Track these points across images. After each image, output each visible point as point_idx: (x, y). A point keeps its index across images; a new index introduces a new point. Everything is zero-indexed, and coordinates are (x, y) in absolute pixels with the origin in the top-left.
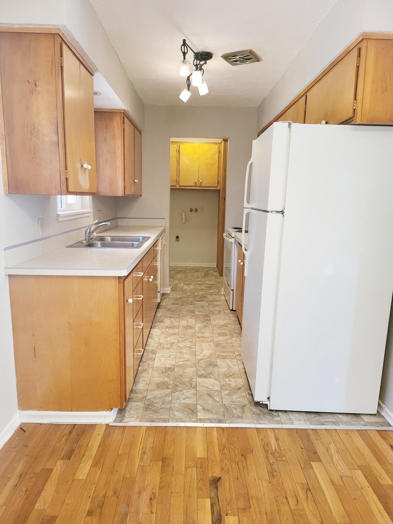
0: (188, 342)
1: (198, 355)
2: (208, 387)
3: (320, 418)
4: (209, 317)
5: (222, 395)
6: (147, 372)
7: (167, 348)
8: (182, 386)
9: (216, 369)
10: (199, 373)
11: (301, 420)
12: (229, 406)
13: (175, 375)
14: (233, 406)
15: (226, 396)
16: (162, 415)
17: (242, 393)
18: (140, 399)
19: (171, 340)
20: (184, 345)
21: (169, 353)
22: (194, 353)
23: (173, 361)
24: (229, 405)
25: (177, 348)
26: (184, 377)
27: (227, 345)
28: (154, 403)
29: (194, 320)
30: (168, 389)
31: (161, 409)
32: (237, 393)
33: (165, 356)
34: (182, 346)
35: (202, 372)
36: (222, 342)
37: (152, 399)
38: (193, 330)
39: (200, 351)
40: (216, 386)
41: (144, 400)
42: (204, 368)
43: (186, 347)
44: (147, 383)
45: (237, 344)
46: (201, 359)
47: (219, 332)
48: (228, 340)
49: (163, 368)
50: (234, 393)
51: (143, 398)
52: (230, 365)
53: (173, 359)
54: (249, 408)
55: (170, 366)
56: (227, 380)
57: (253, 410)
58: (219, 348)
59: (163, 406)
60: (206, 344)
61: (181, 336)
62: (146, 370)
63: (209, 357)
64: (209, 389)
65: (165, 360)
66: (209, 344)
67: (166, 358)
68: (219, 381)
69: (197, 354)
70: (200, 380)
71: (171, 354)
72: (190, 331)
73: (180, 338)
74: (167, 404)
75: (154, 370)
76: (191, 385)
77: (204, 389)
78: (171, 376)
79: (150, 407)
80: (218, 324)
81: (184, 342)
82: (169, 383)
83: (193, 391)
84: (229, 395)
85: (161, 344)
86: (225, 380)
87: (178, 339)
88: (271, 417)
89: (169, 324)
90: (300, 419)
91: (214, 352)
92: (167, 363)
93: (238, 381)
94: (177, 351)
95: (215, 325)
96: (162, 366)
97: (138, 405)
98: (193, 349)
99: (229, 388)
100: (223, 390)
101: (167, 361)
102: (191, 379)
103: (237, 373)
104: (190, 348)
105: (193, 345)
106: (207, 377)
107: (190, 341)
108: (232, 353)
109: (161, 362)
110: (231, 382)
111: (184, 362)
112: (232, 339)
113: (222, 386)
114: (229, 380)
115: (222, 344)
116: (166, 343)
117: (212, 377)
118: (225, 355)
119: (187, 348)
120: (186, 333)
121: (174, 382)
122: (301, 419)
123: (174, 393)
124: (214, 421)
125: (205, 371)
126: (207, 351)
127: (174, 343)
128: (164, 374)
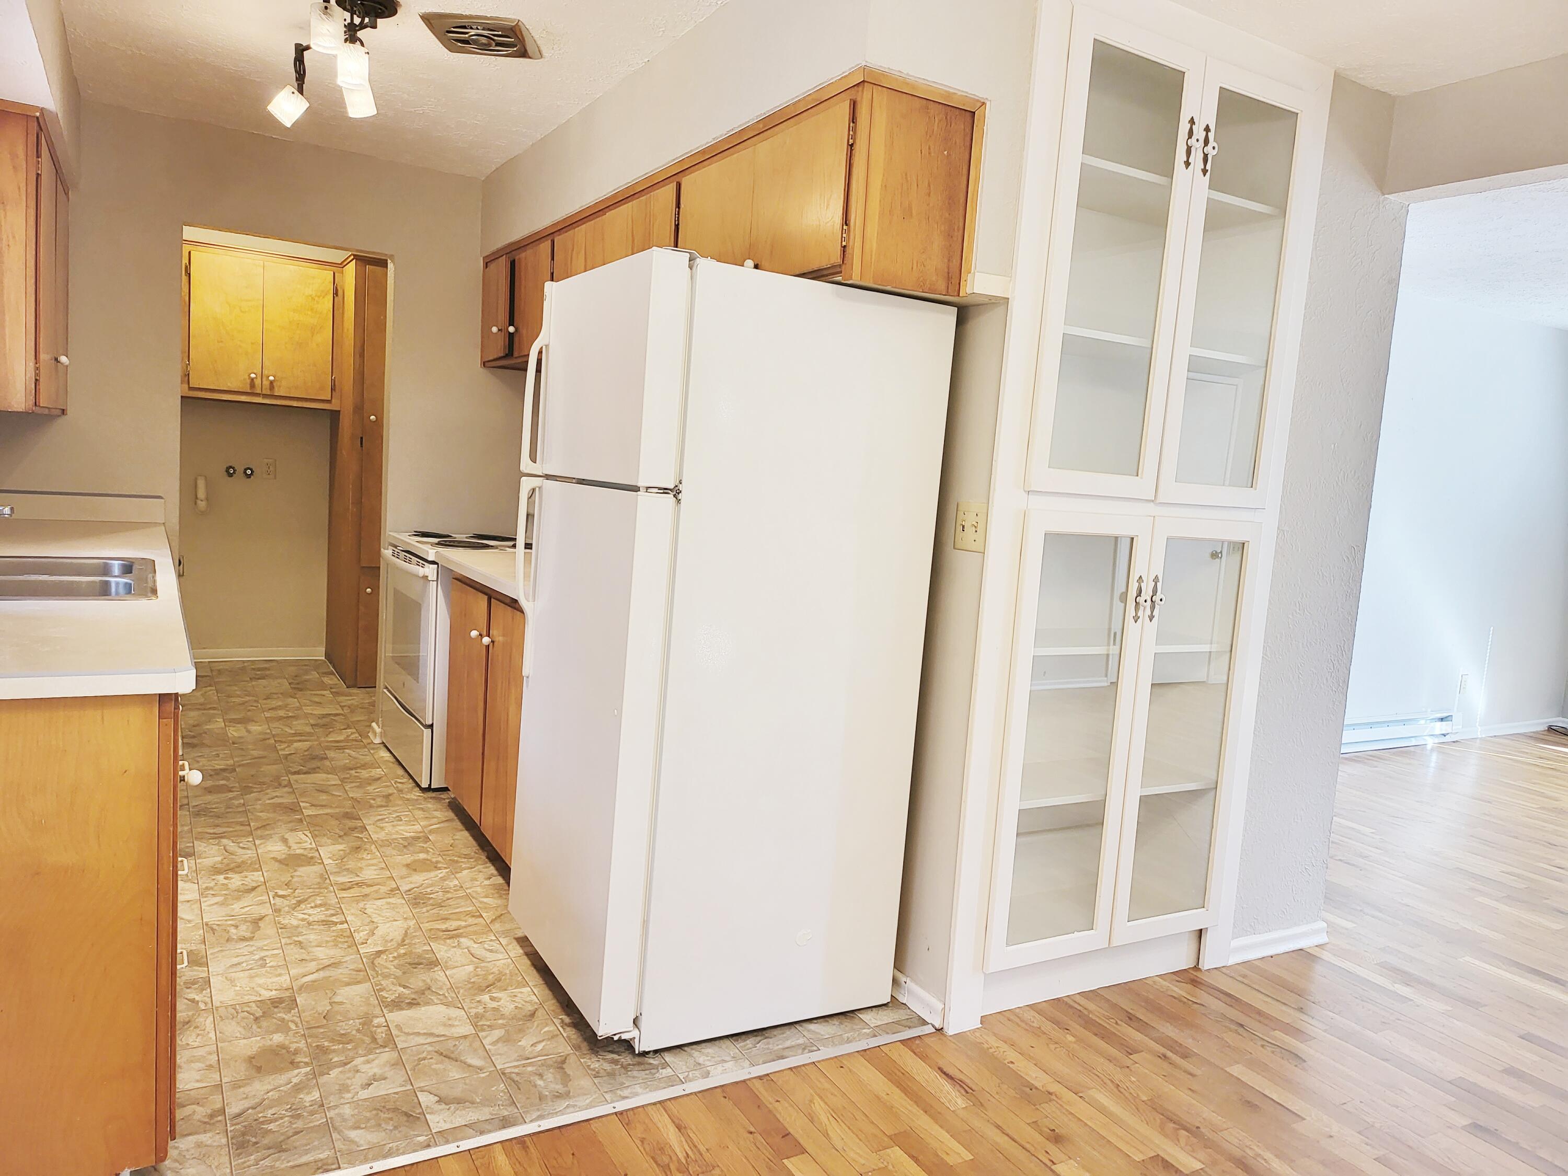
0: (312, 907)
1: (363, 943)
2: (432, 1031)
3: (768, 1043)
4: (357, 819)
5: (486, 1046)
6: (196, 1027)
7: (244, 939)
8: (343, 1048)
9: (439, 974)
10: (387, 996)
11: (725, 1061)
12: (517, 1074)
13: (306, 1019)
14: (529, 1069)
15: (500, 1045)
16: (307, 1152)
17: (545, 1027)
18: (205, 1123)
19: (246, 909)
20: (303, 920)
21: (255, 955)
22: (348, 937)
23: (280, 975)
24: (516, 1070)
25: (280, 931)
26: (339, 1017)
27: (449, 895)
28: (262, 1123)
30: (298, 1068)
31: (297, 1133)
32: (528, 1028)
33: (244, 965)
34: (295, 922)
35: (393, 991)
36: (429, 890)
37: (250, 1111)
38: (317, 868)
39: (367, 928)
40: (457, 1026)
41: (220, 1121)
42: (396, 977)
43: (309, 924)
44: (211, 1066)
45: (479, 889)
46: (379, 953)
47: (409, 861)
48: (445, 880)
49: (253, 1005)
50: (521, 1031)
51: (212, 1116)
52: (478, 953)
53: (279, 971)
54: (578, 1063)
55: (274, 993)
56: (486, 998)
57: (592, 1067)
58: (424, 910)
59: (299, 1124)
60: (379, 903)
61: (281, 893)
62: (187, 1023)
63: (403, 940)
64: (438, 1036)
65: (251, 977)
66: (388, 903)
67: (251, 969)
68: (460, 1005)
69: (361, 941)
70: (395, 1017)
71: (263, 954)
72: (308, 873)
73: (277, 898)
74: (312, 1113)
75: (220, 1017)
76: (374, 1040)
77: (421, 1040)
78: (293, 1026)
79: (254, 1140)
80: (394, 836)
81: (299, 908)
82: (293, 1047)
83: (387, 1056)
84: (506, 1039)
85: (215, 927)
86: (479, 1001)
87: (272, 902)
88: (647, 1072)
89: (219, 859)
90: (723, 1058)
91: (412, 923)
92: (260, 985)
93: (519, 995)
94: (283, 941)
95: (387, 840)
96: (246, 997)
97: (202, 1143)
98: (339, 927)
99: (500, 1022)
100: (483, 1030)
101: (261, 981)
102: (367, 1021)
103: (511, 973)
104: (326, 923)
105: (333, 915)
106: (418, 1004)
107: (319, 902)
108: (473, 916)
109: (238, 988)
110: (499, 1004)
111: (321, 972)
112: (458, 875)
113: (475, 1020)
114: (492, 999)
115: (431, 896)
116: (230, 922)
117: (435, 1001)
118: (452, 928)
119: (315, 927)
120: (295, 879)
121: (309, 1041)
122: (727, 1058)
123: (322, 1074)
124: (489, 1127)
125: (405, 987)
126: (388, 925)
127: (260, 919)
128: (264, 1024)
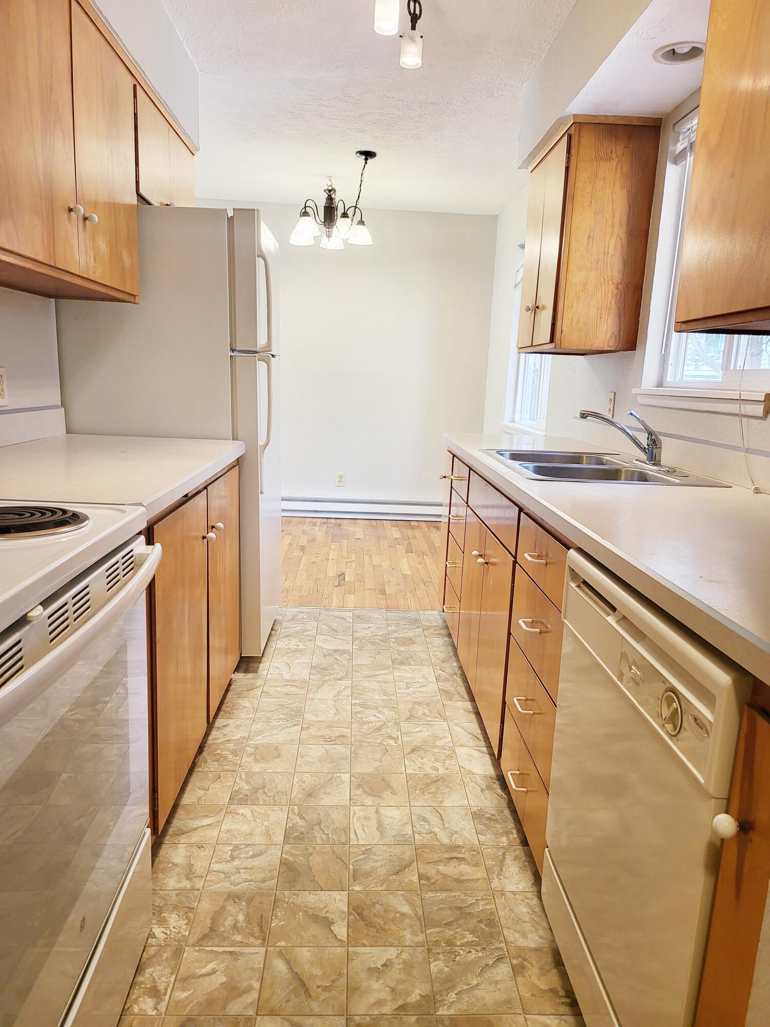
0: (372, 722)
1: (347, 687)
6: (439, 657)
7: (419, 703)
8: (375, 640)
9: (315, 661)
10: (348, 657)
12: (311, 619)
13: (388, 654)
14: (305, 620)
15: (310, 629)
17: (285, 632)
19: (418, 729)
20: (380, 712)
21: (412, 691)
22: (354, 693)
23: (399, 676)
25: (396, 706)
26: (373, 651)
28: (409, 624)
29: (352, 836)
30: (395, 636)
32: (293, 633)
33: (418, 686)
34: (385, 711)
35: (343, 659)
37: (414, 628)
38: (360, 768)
39: (340, 698)
41: (424, 627)
42: (338, 664)
43: (376, 708)
46: (340, 679)
51: (427, 629)
52: (286, 669)
53: (399, 678)
55: (403, 668)
60: (323, 718)
61: (392, 742)
62: (443, 661)
63: (322, 684)
64: (333, 637)
65: (414, 678)
66: (317, 716)
67: (414, 683)
68: (315, 645)
70: (348, 647)
71: (407, 691)
72: (366, 766)
73: (395, 736)
74: (392, 624)
76: (361, 641)
77: (341, 637)
78: (395, 652)
81: (381, 723)
83: (357, 635)
84: (305, 631)
85: (438, 717)
86: (305, 647)
87: (399, 733)
91: (310, 695)
92: (410, 673)
94: (395, 698)
97: (430, 623)
98: (357, 702)
99: (303, 636)
100: (313, 634)
101: (409, 675)
102: (361, 648)
103: (278, 655)
104: (364, 706)
105: (359, 713)
106: (334, 650)
107: (366, 727)
108: (268, 693)
109: (421, 672)
110: (296, 643)
111: (377, 674)
114: (298, 646)
115: (283, 716)
116: (429, 719)
117: (325, 650)
118: (287, 687)
119: (373, 704)
120: (378, 757)
121: (389, 645)
123: (385, 634)
125: (336, 659)
126: (326, 697)
127: (408, 718)
128: (408, 655)
